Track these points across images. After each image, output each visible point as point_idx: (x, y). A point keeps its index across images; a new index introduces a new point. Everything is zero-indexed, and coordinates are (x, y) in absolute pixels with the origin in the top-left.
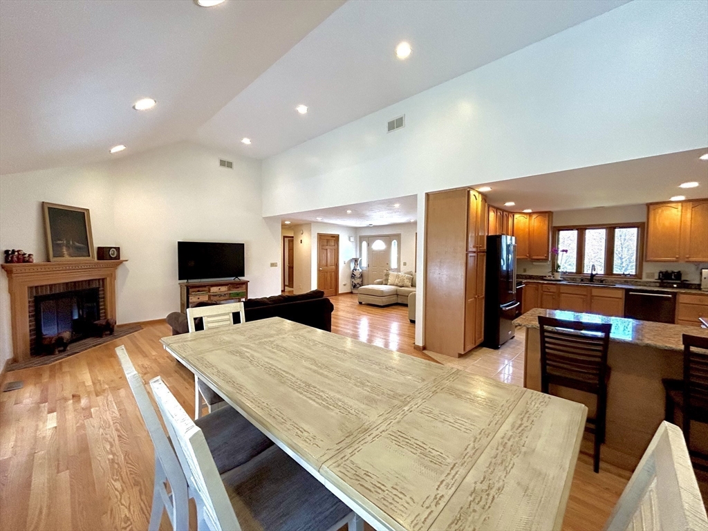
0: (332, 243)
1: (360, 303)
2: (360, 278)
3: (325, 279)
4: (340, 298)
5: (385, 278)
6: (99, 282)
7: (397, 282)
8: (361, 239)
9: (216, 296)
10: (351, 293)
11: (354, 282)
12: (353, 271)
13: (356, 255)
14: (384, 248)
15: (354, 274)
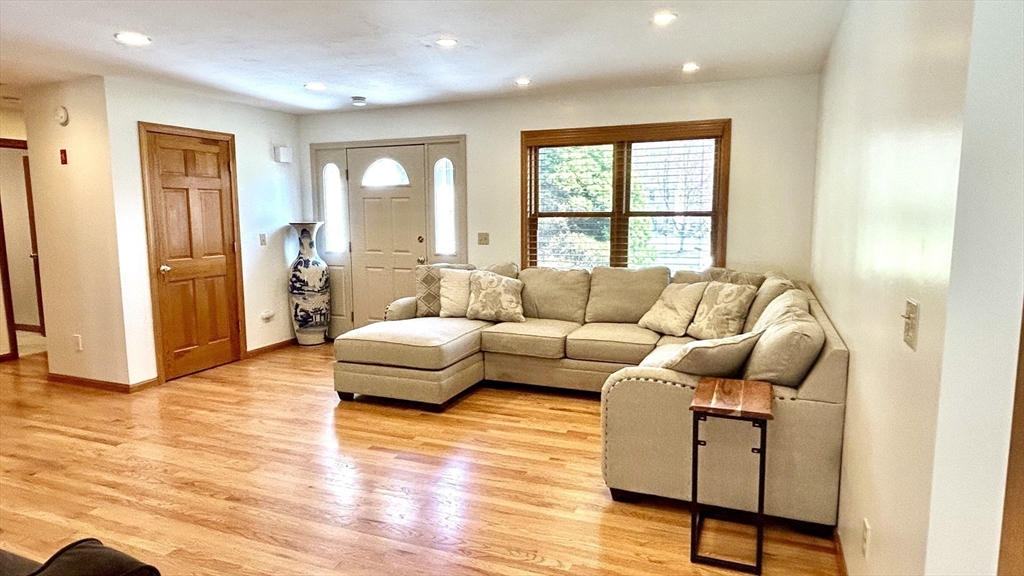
0: (208, 165)
1: (345, 397)
2: (322, 291)
3: (190, 306)
4: (254, 371)
5: (422, 292)
7: (475, 305)
8: (320, 154)
10: (293, 344)
11: (303, 305)
12: (296, 268)
13: (303, 211)
14: (407, 182)
15: (299, 280)
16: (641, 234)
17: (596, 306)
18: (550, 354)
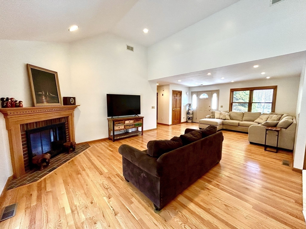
0: (179, 95)
2: (192, 114)
3: (175, 115)
4: (182, 125)
5: (211, 114)
6: (65, 119)
7: (221, 117)
8: (192, 93)
9: (128, 126)
10: (187, 122)
11: (189, 116)
12: (188, 111)
13: (189, 102)
14: (208, 97)
15: (189, 112)
16: (254, 106)
17: (244, 118)
18: (236, 125)
